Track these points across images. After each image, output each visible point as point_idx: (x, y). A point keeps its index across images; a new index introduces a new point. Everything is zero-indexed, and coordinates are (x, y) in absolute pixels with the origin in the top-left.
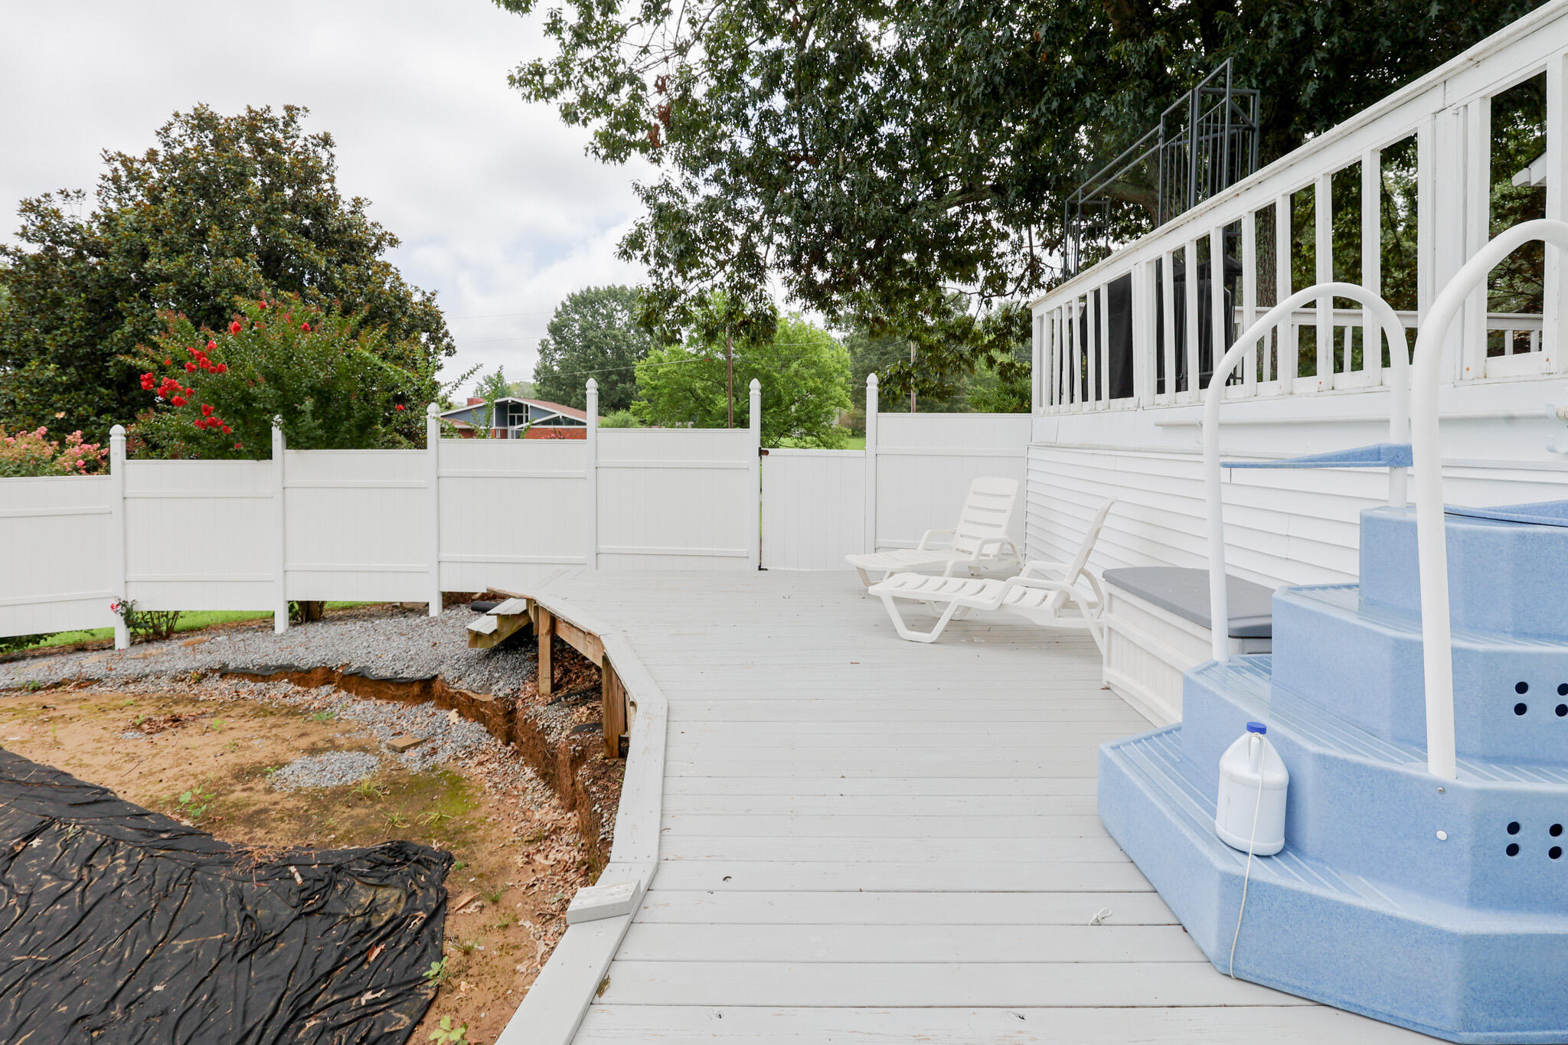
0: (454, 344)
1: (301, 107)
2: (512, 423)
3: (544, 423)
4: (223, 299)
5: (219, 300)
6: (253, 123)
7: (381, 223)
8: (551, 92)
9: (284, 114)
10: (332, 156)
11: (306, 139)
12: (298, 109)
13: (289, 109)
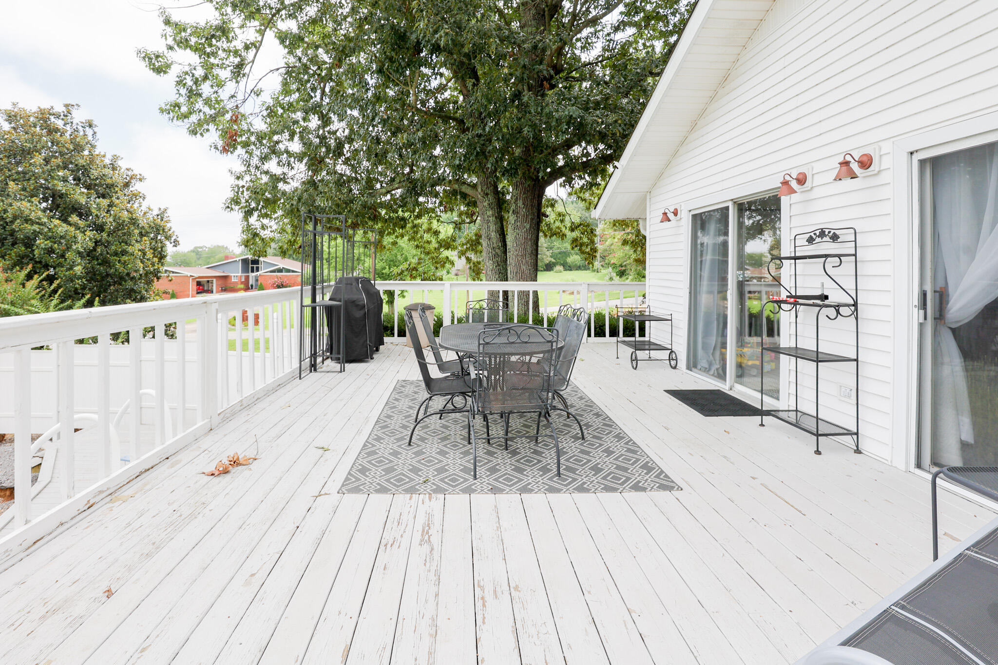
0: (178, 239)
1: (75, 104)
2: (252, 271)
3: (271, 272)
4: (16, 226)
5: (14, 227)
6: (44, 117)
7: (132, 168)
8: (186, 116)
9: (64, 109)
10: (95, 133)
11: (77, 124)
12: (73, 105)
13: (67, 106)
